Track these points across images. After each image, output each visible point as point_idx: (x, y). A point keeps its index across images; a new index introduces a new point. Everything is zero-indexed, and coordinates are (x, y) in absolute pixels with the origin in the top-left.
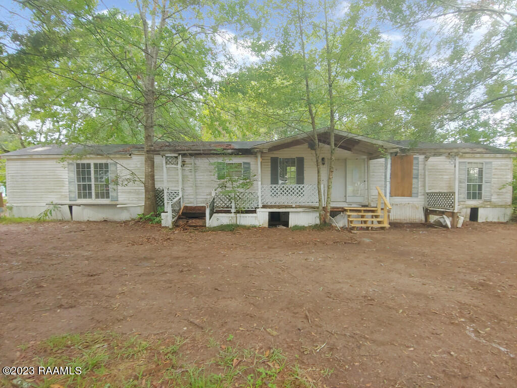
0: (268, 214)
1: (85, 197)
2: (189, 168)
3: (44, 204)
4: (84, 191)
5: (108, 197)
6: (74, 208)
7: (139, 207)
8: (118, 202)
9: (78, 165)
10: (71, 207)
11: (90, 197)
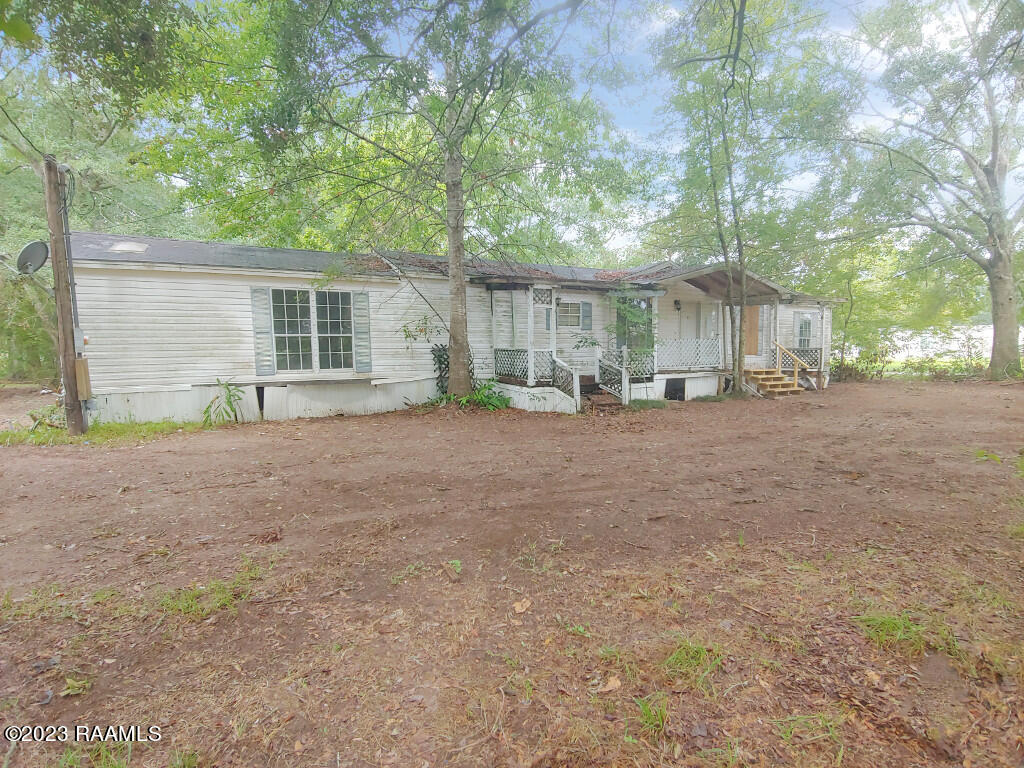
0: (665, 381)
1: (295, 365)
2: (502, 309)
3: (188, 386)
4: (292, 353)
5: (349, 365)
6: (267, 390)
7: (415, 384)
8: (371, 375)
9: (277, 295)
10: (260, 391)
11: (308, 365)
